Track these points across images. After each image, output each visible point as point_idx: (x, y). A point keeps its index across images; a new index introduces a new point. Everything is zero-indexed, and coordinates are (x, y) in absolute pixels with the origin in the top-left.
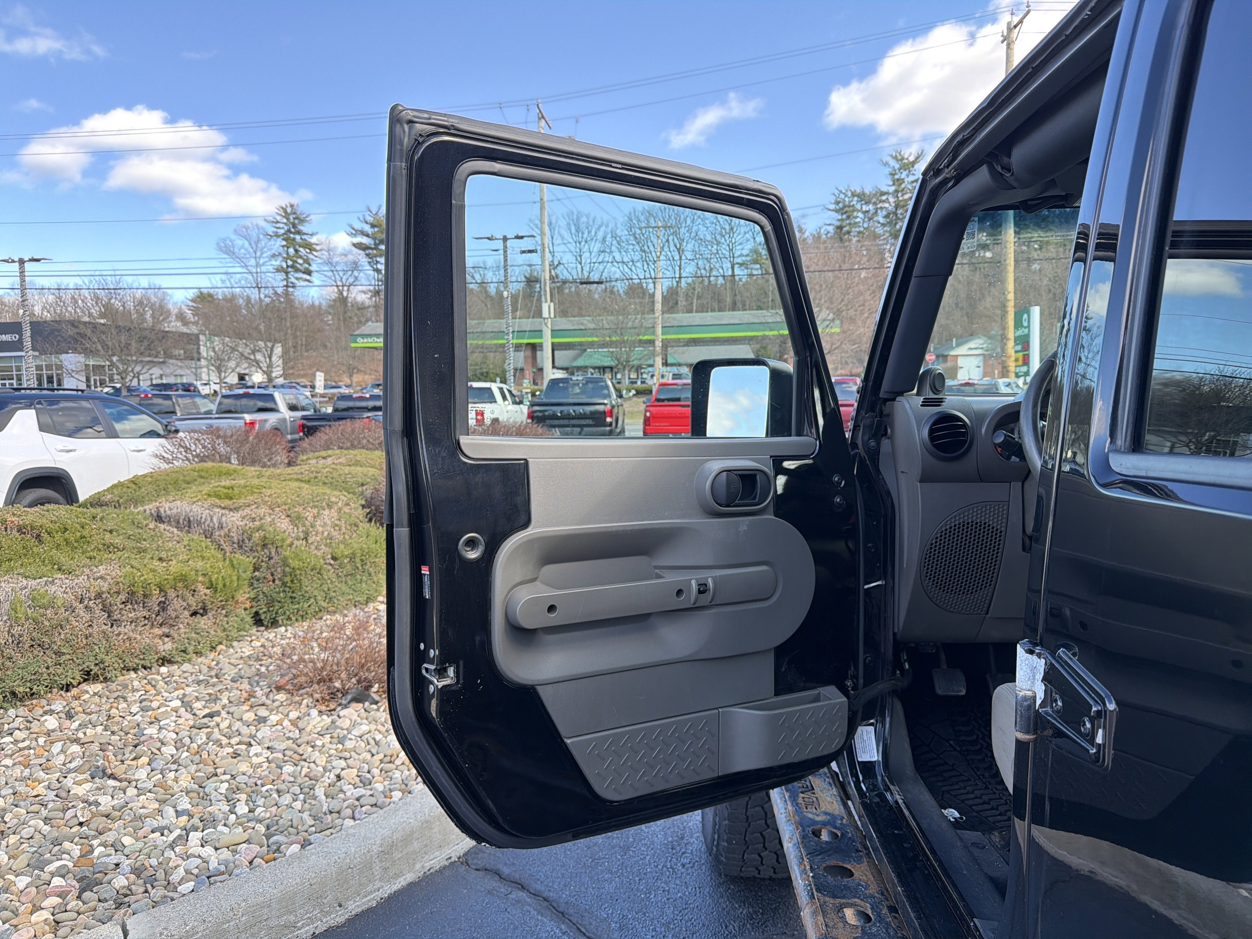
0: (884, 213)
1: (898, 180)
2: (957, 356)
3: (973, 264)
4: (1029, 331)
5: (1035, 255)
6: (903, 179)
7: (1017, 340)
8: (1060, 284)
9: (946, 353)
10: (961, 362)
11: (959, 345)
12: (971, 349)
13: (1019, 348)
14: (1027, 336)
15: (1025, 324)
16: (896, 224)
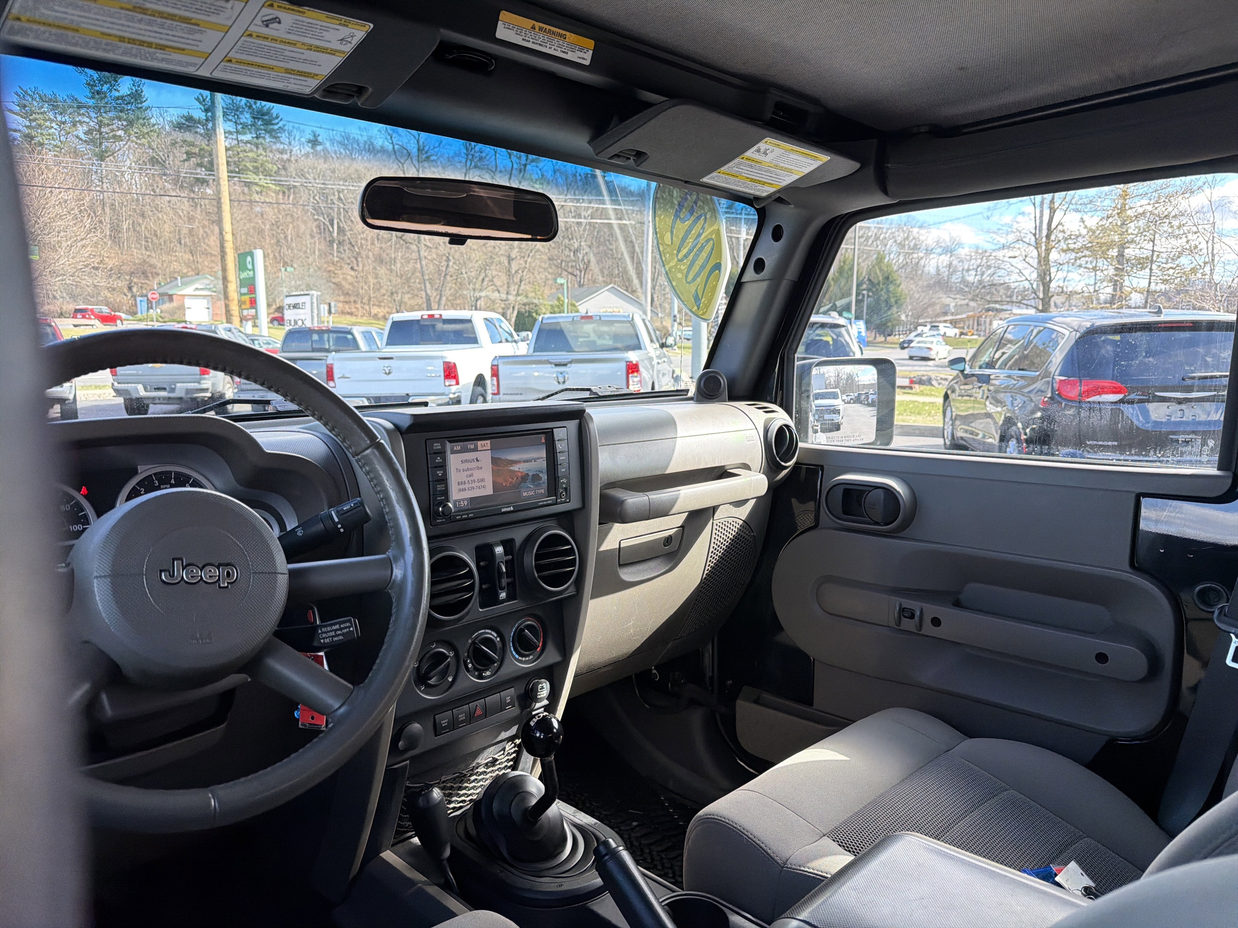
0: (85, 128)
1: (98, 93)
2: (184, 295)
3: (193, 199)
4: (254, 274)
5: (256, 197)
6: (105, 93)
7: (242, 283)
8: (282, 229)
9: (170, 292)
10: (188, 302)
11: (185, 284)
12: (197, 289)
13: (245, 290)
14: (253, 278)
15: (250, 267)
16: (101, 144)
